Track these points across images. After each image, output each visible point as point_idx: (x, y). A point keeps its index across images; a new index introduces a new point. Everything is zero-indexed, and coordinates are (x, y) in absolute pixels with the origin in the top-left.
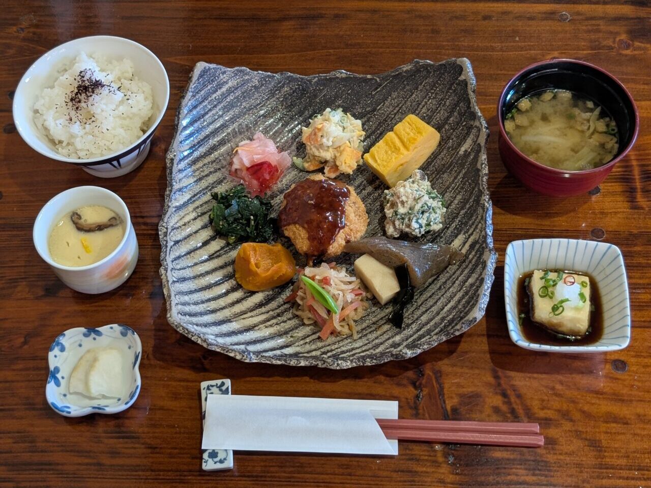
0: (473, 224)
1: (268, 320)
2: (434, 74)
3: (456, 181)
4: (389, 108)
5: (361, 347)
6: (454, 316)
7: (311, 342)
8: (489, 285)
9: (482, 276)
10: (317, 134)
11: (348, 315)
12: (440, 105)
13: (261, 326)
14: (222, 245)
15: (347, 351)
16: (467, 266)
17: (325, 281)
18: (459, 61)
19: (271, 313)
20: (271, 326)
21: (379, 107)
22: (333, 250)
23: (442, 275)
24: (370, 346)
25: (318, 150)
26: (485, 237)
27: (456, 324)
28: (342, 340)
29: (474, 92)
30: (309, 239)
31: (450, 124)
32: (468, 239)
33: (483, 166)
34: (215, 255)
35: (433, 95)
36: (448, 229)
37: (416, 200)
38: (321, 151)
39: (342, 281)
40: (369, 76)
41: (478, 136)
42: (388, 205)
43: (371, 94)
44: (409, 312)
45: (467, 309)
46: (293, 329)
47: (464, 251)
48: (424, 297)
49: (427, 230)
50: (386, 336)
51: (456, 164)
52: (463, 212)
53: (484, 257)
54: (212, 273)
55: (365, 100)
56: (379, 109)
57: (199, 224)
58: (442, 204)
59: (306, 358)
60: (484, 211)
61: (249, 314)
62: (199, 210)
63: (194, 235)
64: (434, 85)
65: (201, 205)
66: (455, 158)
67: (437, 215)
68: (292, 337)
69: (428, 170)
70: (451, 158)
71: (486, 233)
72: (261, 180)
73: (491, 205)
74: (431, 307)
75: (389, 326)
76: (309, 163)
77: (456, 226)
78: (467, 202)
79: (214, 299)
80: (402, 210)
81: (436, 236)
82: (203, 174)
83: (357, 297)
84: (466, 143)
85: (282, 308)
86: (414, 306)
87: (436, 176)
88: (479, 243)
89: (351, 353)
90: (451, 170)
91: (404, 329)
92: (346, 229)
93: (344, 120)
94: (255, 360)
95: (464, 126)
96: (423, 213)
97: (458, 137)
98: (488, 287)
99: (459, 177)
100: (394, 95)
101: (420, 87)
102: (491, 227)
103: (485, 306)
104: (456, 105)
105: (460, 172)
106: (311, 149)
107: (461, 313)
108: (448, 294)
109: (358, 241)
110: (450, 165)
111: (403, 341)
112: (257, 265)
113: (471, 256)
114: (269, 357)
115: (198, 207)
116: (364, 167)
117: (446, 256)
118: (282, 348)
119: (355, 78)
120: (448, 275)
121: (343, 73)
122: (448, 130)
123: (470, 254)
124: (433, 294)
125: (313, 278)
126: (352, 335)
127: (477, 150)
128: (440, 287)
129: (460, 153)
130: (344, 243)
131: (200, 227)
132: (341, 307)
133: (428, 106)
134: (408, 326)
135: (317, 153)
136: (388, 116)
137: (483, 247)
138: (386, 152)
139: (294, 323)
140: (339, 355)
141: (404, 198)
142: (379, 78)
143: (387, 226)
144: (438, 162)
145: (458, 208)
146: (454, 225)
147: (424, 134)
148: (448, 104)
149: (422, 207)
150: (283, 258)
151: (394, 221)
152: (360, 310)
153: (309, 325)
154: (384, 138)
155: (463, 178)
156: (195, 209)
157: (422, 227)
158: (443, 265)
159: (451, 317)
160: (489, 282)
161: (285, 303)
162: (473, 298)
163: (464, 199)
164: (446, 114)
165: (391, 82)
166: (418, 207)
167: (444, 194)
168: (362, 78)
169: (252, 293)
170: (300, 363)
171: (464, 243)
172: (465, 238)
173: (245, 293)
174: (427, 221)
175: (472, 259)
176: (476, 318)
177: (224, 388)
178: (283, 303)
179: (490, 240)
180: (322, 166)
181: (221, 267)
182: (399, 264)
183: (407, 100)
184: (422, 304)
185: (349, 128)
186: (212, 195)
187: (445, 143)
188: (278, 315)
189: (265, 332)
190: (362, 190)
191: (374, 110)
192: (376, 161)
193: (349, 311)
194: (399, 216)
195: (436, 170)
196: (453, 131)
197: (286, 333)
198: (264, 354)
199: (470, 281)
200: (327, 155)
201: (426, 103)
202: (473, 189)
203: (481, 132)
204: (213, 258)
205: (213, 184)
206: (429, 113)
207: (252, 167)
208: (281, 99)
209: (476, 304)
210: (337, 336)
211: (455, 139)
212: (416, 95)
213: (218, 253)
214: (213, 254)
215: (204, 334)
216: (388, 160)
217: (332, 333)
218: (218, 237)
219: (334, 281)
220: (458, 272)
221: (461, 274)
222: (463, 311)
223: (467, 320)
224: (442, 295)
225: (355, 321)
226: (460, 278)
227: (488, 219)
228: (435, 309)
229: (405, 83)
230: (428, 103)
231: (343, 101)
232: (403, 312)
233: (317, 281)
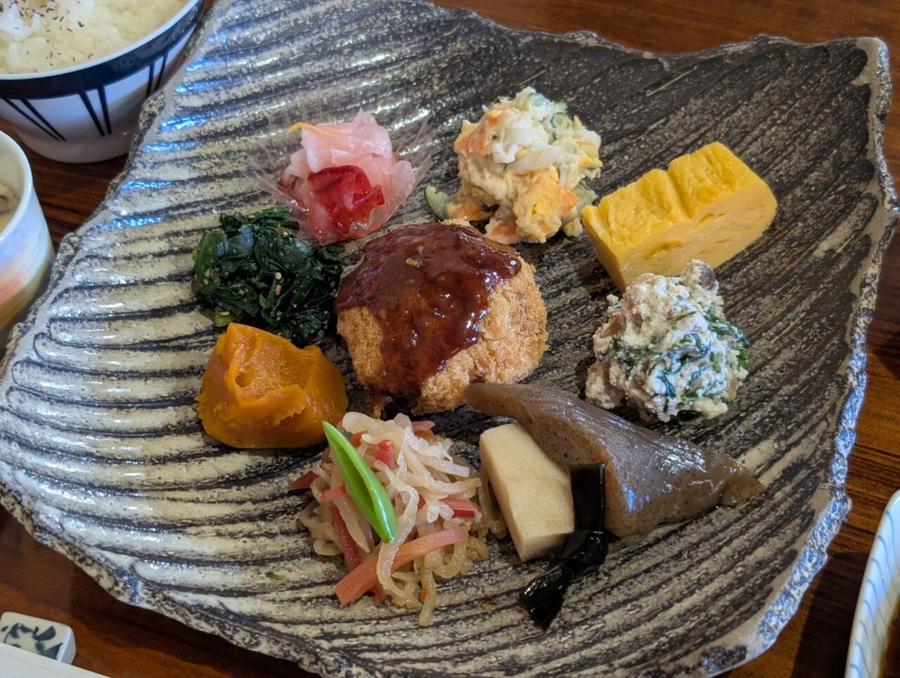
0: (805, 421)
1: (232, 520)
2: (795, 70)
3: (789, 316)
4: (675, 132)
5: (427, 648)
6: (690, 630)
7: (310, 600)
8: (806, 574)
9: (795, 547)
10: (486, 129)
11: (422, 558)
12: (795, 139)
13: (207, 528)
14: (201, 327)
15: (389, 648)
16: (763, 517)
17: (383, 453)
18: (861, 42)
19: (249, 506)
20: (232, 535)
21: (654, 126)
22: (435, 390)
23: (694, 527)
24: (452, 651)
25: (480, 170)
26: (829, 456)
27: (687, 653)
28: (389, 618)
29: (882, 117)
30: (383, 348)
31: (807, 185)
32: (783, 453)
33: (866, 290)
34: (175, 343)
35: (784, 117)
36: (739, 423)
37: (673, 319)
38: (487, 175)
39: (429, 468)
40: (648, 55)
41: (869, 219)
42: (606, 326)
43: (644, 93)
44: (582, 595)
45: (729, 619)
46: (282, 559)
47: (765, 481)
48: (633, 567)
49: (687, 408)
50: (501, 639)
51: (800, 277)
52: (787, 389)
53: (814, 502)
54: (147, 379)
55: (625, 106)
56: (652, 131)
57: (165, 267)
58: (740, 357)
59: (275, 636)
60: (841, 393)
61: (193, 494)
62: (178, 242)
63: (142, 287)
64: (792, 95)
65: (188, 233)
66: (801, 263)
67: (719, 377)
68: (269, 575)
69: (730, 282)
70: (791, 262)
71: (833, 446)
72: (336, 210)
73: (864, 384)
74: (642, 595)
75: (519, 616)
76: (459, 206)
77: (763, 418)
78: (804, 369)
79: (121, 434)
80: (631, 338)
81: (707, 434)
82: (216, 170)
83: (458, 520)
84: (835, 234)
85: (279, 503)
86: (601, 584)
87: (744, 298)
88: (809, 467)
89: (394, 656)
90: (785, 291)
91: (554, 633)
92: (481, 348)
93: (560, 123)
94: (143, 601)
95: (840, 193)
96: (684, 359)
97: (819, 218)
98: (803, 578)
99: (798, 309)
100: (695, 104)
101: (758, 96)
102: (851, 439)
103: (782, 625)
104: (832, 144)
105: (803, 298)
106: (466, 167)
107: (710, 626)
108: (694, 575)
109: (502, 387)
110: (786, 279)
111: (538, 661)
112: (241, 380)
113: (779, 495)
114: (183, 605)
115: (177, 234)
116: (583, 245)
117: (716, 482)
118: (230, 593)
119: (615, 52)
120: (708, 529)
121: (589, 39)
122: (801, 200)
123: (779, 489)
124: (657, 565)
125: (356, 440)
126: (417, 614)
127: (859, 250)
128: (680, 553)
129: (815, 253)
130: (466, 380)
131: (164, 274)
132: (409, 530)
133: (766, 139)
134: (566, 627)
135: (476, 179)
136: (668, 149)
137: (817, 478)
138: (637, 210)
139: (292, 545)
140: (360, 652)
141: (643, 310)
142: (670, 61)
143: (592, 376)
144: (756, 268)
145: (778, 378)
146: (757, 416)
147: (737, 187)
148: (813, 139)
149: (682, 341)
150: (311, 382)
151: (608, 366)
152: (460, 555)
153: (325, 559)
154: (640, 180)
155: (809, 312)
156: (168, 235)
157: (673, 395)
158: (702, 501)
159: (680, 630)
160: (809, 565)
161: (291, 493)
162: (753, 595)
163: (799, 361)
164: (804, 163)
165: (695, 74)
166: (673, 338)
167: (753, 342)
168: (631, 55)
169: (225, 449)
170: (257, 644)
171: (772, 462)
172: (778, 451)
173: (208, 444)
174: (690, 383)
175: (781, 502)
176: (743, 649)
177: (49, 644)
178: (286, 491)
179: (840, 468)
180: (485, 215)
181: (177, 374)
182: (586, 461)
183: (721, 121)
184: (621, 582)
185: (565, 140)
186: (221, 219)
187: (786, 228)
188: (263, 517)
189: (210, 545)
190: (560, 291)
191: (641, 130)
192: (606, 224)
193: (428, 548)
194: (621, 354)
195: (749, 285)
196: (811, 204)
197: (260, 562)
198: (172, 594)
199: (761, 553)
200: (499, 187)
201: (763, 133)
202: (828, 339)
203: (878, 210)
204: (166, 349)
205: (232, 197)
206: (764, 157)
207: (322, 173)
208: (443, 65)
209: (755, 612)
210: (383, 604)
211: (810, 222)
212: (745, 113)
213: (183, 342)
214: (170, 340)
215: (34, 497)
216: (635, 228)
217: (370, 594)
218: (198, 307)
219: (406, 459)
220: (737, 527)
221: (742, 533)
222: (717, 623)
223: (719, 649)
224: (678, 574)
225: (440, 581)
226: (736, 543)
227: (848, 415)
228: (649, 603)
229: (726, 81)
230: (768, 133)
231: (578, 99)
232: (564, 591)
233: (362, 449)
